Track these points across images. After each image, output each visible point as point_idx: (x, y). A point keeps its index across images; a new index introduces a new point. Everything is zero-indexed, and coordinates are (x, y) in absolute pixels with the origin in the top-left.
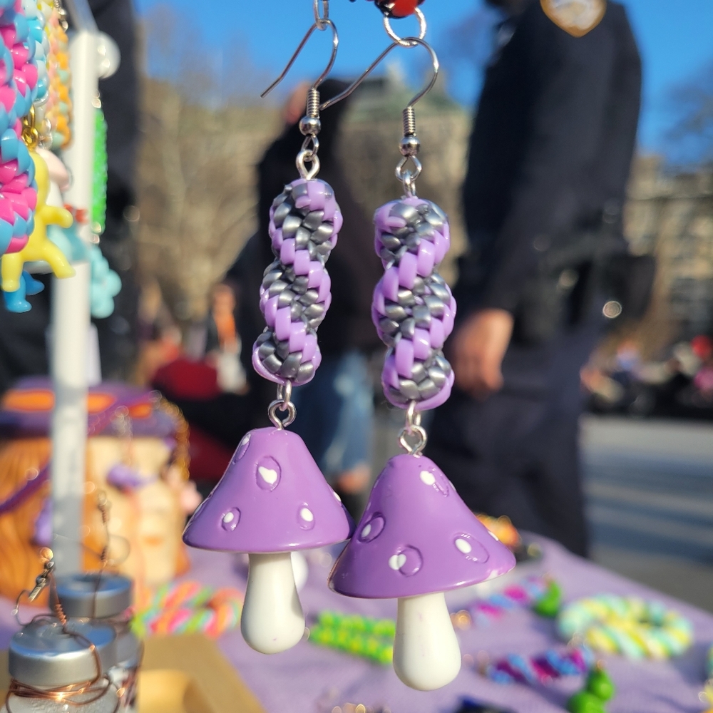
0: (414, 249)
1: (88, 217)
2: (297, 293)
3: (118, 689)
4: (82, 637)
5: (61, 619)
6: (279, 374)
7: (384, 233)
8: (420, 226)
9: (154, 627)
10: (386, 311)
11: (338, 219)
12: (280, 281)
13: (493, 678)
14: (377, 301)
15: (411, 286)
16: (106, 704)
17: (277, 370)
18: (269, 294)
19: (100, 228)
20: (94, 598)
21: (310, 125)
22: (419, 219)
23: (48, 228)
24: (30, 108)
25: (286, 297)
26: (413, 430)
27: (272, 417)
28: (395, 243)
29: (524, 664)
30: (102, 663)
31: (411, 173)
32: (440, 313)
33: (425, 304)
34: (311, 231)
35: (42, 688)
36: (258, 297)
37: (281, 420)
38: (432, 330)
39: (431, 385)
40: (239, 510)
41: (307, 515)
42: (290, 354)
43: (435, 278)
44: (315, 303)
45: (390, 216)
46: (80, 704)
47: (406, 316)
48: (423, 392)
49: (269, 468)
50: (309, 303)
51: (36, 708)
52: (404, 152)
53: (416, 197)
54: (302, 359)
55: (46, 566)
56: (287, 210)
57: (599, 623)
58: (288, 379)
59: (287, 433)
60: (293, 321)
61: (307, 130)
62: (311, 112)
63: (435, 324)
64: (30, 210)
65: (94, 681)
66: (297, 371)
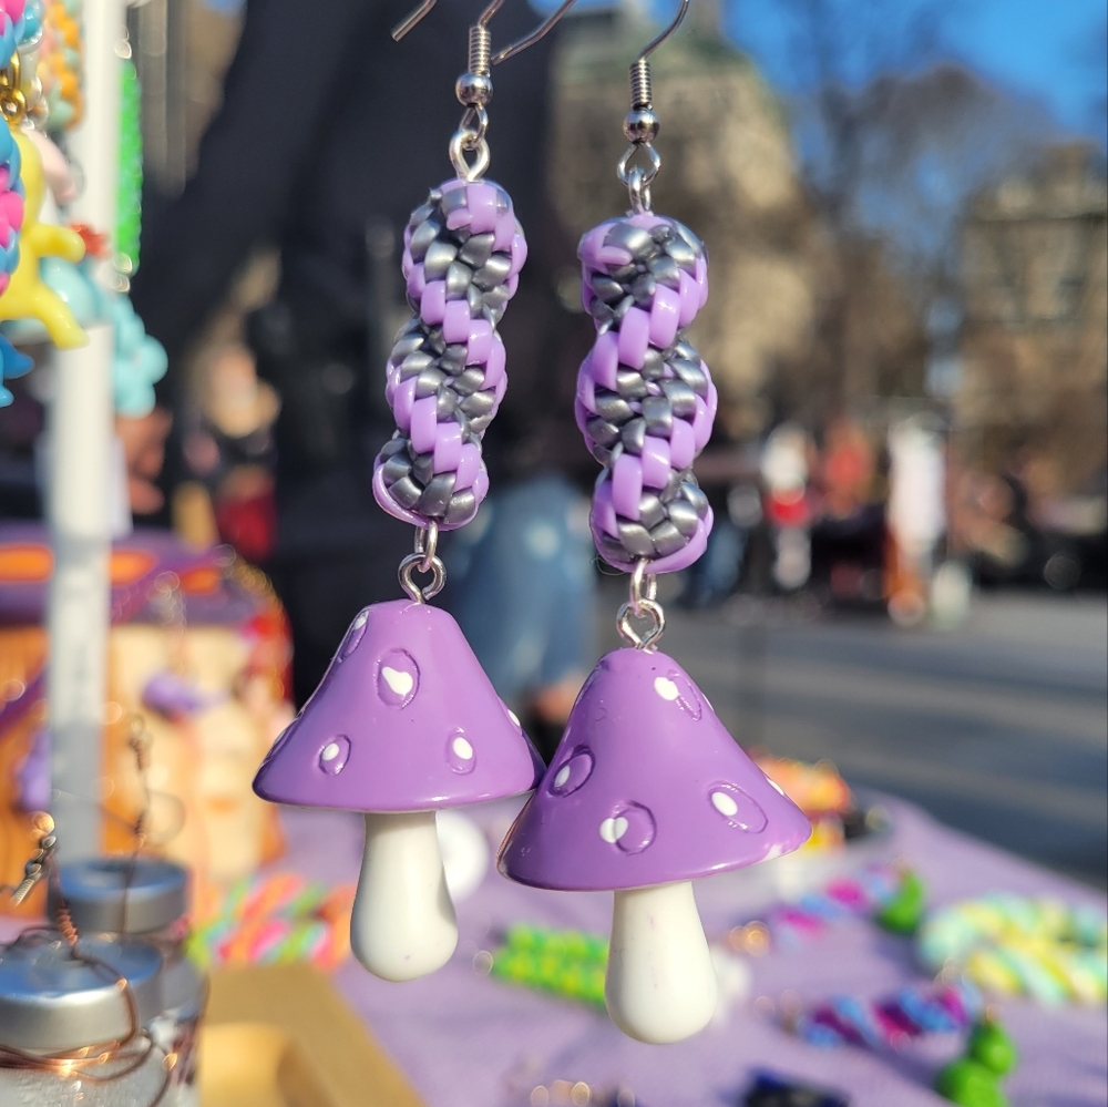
0: (644, 302)
1: (110, 246)
2: (448, 373)
3: (165, 1053)
4: (105, 966)
5: (67, 935)
6: (417, 510)
7: (596, 274)
8: (655, 262)
9: (225, 951)
10: (597, 406)
11: (520, 248)
12: (420, 352)
13: (808, 1038)
14: (583, 388)
15: (639, 365)
16: (147, 1079)
17: (414, 502)
18: (402, 373)
19: (129, 266)
20: (124, 899)
21: (474, 88)
22: (653, 250)
23: (41, 263)
24: (12, 54)
25: (430, 380)
26: (643, 606)
27: (405, 583)
28: (614, 290)
29: (861, 1013)
30: (139, 1009)
31: (643, 172)
32: (688, 410)
33: (663, 395)
34: (473, 268)
35: (36, 1053)
36: (384, 379)
37: (421, 588)
38: (674, 440)
39: (673, 531)
40: (348, 740)
41: (463, 749)
42: (435, 476)
43: (682, 351)
44: (480, 391)
45: (605, 245)
46: (101, 1081)
47: (631, 414)
48: (658, 542)
49: (399, 669)
50: (469, 390)
51: (27, 1087)
52: (632, 136)
53: (650, 214)
54: (454, 485)
55: (41, 844)
56: (433, 232)
57: (988, 943)
58: (432, 518)
59: (430, 610)
60: (440, 420)
61: (469, 96)
62: (475, 67)
63: (680, 428)
64: (11, 230)
65: (125, 1041)
66: (448, 505)
